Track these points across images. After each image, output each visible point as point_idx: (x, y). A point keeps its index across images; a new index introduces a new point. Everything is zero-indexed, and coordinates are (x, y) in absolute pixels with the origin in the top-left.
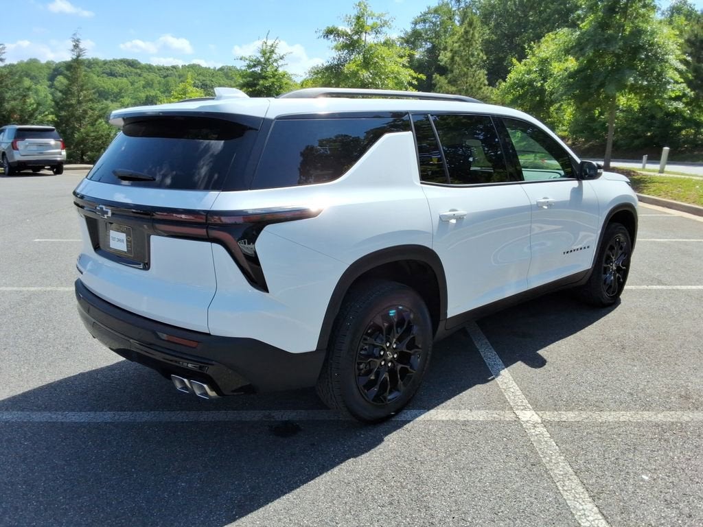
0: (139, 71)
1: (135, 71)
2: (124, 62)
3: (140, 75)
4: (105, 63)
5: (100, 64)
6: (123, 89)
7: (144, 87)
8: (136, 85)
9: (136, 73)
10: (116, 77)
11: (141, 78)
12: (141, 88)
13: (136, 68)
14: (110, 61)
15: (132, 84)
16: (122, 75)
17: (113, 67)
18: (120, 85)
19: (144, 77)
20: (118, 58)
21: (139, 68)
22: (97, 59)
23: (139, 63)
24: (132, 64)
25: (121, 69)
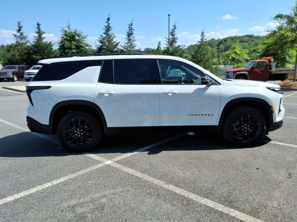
0: (253, 39)
1: (252, 39)
2: (247, 36)
3: (253, 41)
4: (240, 37)
5: (237, 38)
6: (245, 47)
7: (254, 46)
8: (251, 45)
9: (252, 40)
10: (243, 42)
11: (254, 42)
12: (253, 46)
13: (252, 38)
14: (242, 36)
15: (249, 45)
16: (246, 42)
17: (242, 39)
18: (244, 46)
19: (255, 42)
20: (245, 35)
21: (253, 38)
22: (236, 36)
23: (254, 36)
24: (250, 37)
25: (246, 39)
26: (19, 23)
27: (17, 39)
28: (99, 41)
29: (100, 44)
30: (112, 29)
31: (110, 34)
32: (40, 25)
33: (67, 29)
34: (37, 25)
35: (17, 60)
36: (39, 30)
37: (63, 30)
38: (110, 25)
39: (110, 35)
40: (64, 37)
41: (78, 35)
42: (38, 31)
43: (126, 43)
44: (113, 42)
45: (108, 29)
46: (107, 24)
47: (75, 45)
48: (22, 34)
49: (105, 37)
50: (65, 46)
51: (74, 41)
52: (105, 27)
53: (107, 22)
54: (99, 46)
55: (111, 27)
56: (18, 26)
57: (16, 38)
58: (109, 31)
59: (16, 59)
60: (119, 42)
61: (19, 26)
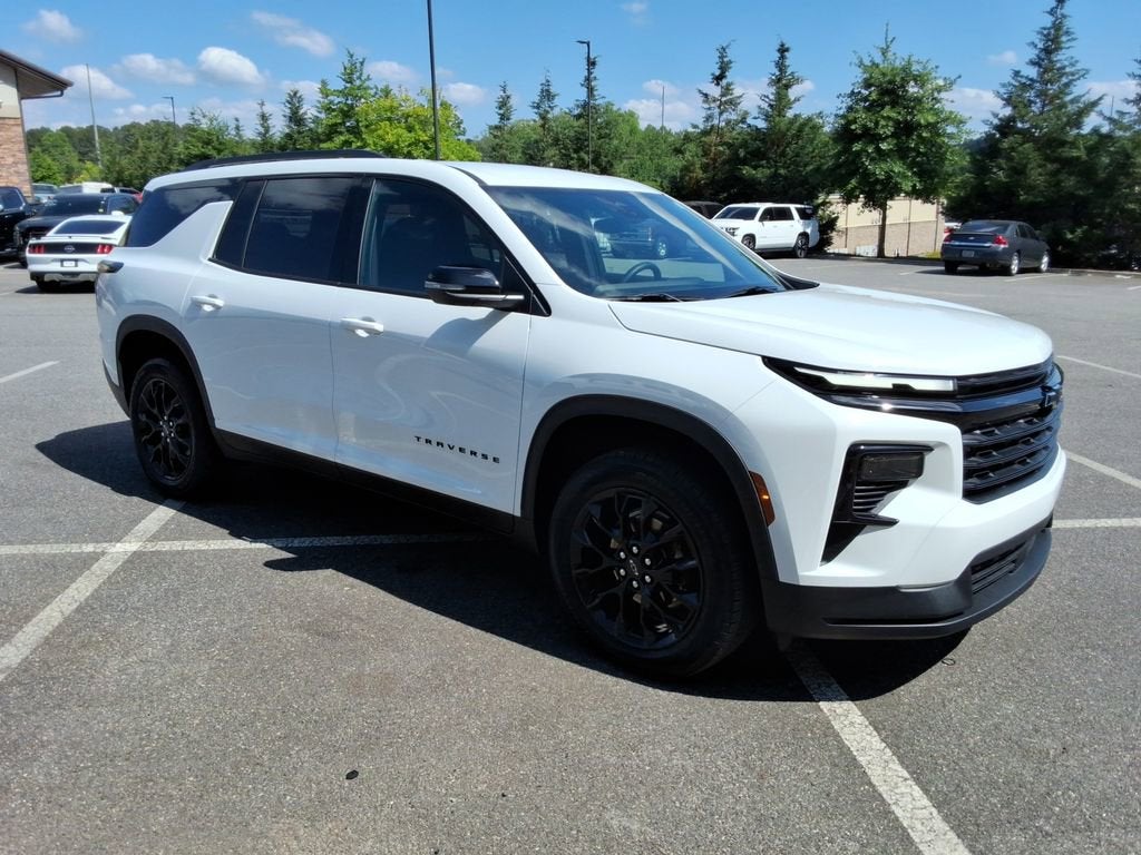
26: (723, 51)
27: (709, 109)
28: (1003, 99)
29: (1008, 111)
30: (1074, 39)
31: (1058, 65)
32: (787, 50)
33: (878, 59)
34: (779, 50)
35: (698, 181)
36: (780, 70)
37: (861, 64)
38: (1068, 23)
39: (1058, 69)
40: (860, 92)
41: (920, 80)
42: (778, 73)
43: (1128, 102)
44: (1068, 98)
45: (1053, 40)
46: (1048, 21)
47: (897, 123)
48: (727, 90)
49: (1031, 80)
50: (853, 127)
51: (893, 107)
52: (1038, 33)
53: (1052, 12)
54: (1000, 119)
55: (1067, 33)
56: (718, 60)
57: (706, 106)
58: (1058, 49)
59: (693, 181)
60: (1100, 99)
61: (722, 63)
